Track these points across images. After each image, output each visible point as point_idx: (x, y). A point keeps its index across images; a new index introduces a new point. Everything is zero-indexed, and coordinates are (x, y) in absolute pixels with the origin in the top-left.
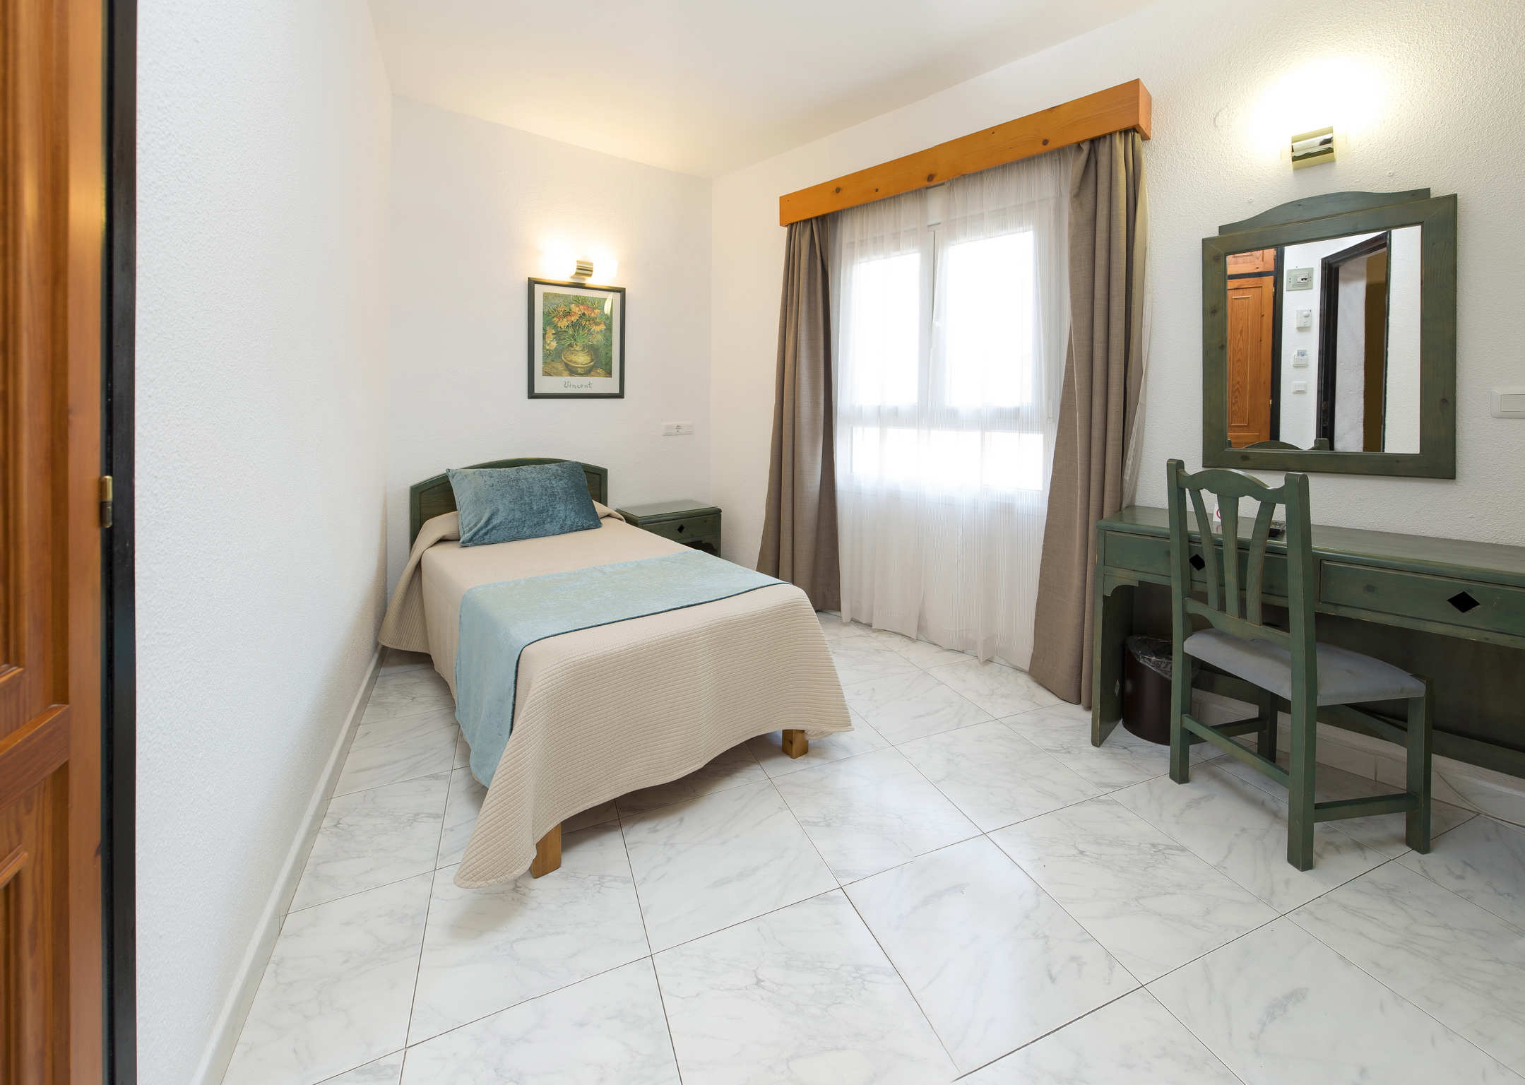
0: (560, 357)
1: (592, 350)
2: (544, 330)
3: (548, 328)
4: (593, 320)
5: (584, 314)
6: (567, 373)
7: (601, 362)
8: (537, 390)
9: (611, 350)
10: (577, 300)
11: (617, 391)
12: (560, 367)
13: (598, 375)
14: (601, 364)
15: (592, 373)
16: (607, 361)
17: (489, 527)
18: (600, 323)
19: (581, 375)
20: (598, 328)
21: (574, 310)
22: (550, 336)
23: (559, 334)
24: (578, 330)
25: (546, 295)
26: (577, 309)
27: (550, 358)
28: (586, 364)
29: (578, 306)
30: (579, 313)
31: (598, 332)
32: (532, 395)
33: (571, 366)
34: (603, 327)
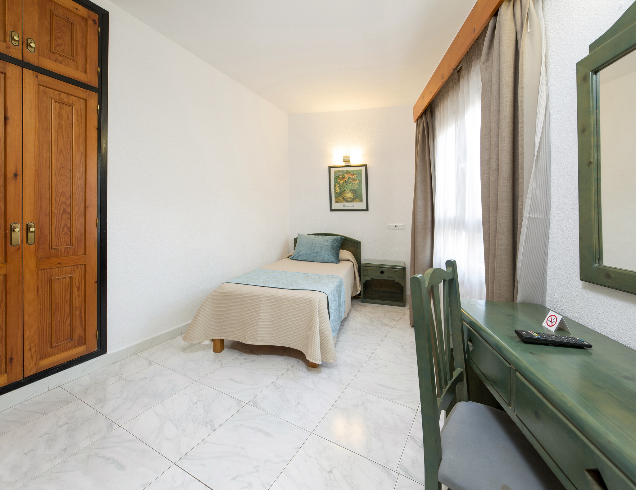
0: (341, 195)
1: (354, 191)
2: (335, 185)
3: (336, 184)
4: (354, 179)
5: (350, 177)
6: (344, 201)
7: (358, 196)
8: (333, 208)
9: (362, 191)
10: (347, 172)
11: (365, 208)
12: (341, 199)
13: (357, 201)
14: (357, 197)
15: (354, 201)
16: (360, 195)
17: (299, 254)
18: (357, 180)
19: (350, 202)
20: (356, 182)
21: (346, 176)
22: (337, 187)
23: (340, 186)
24: (348, 184)
25: (335, 172)
26: (347, 175)
27: (337, 195)
28: (352, 197)
29: (347, 174)
30: (348, 177)
31: (356, 184)
32: (331, 210)
33: (346, 198)
34: (358, 182)
